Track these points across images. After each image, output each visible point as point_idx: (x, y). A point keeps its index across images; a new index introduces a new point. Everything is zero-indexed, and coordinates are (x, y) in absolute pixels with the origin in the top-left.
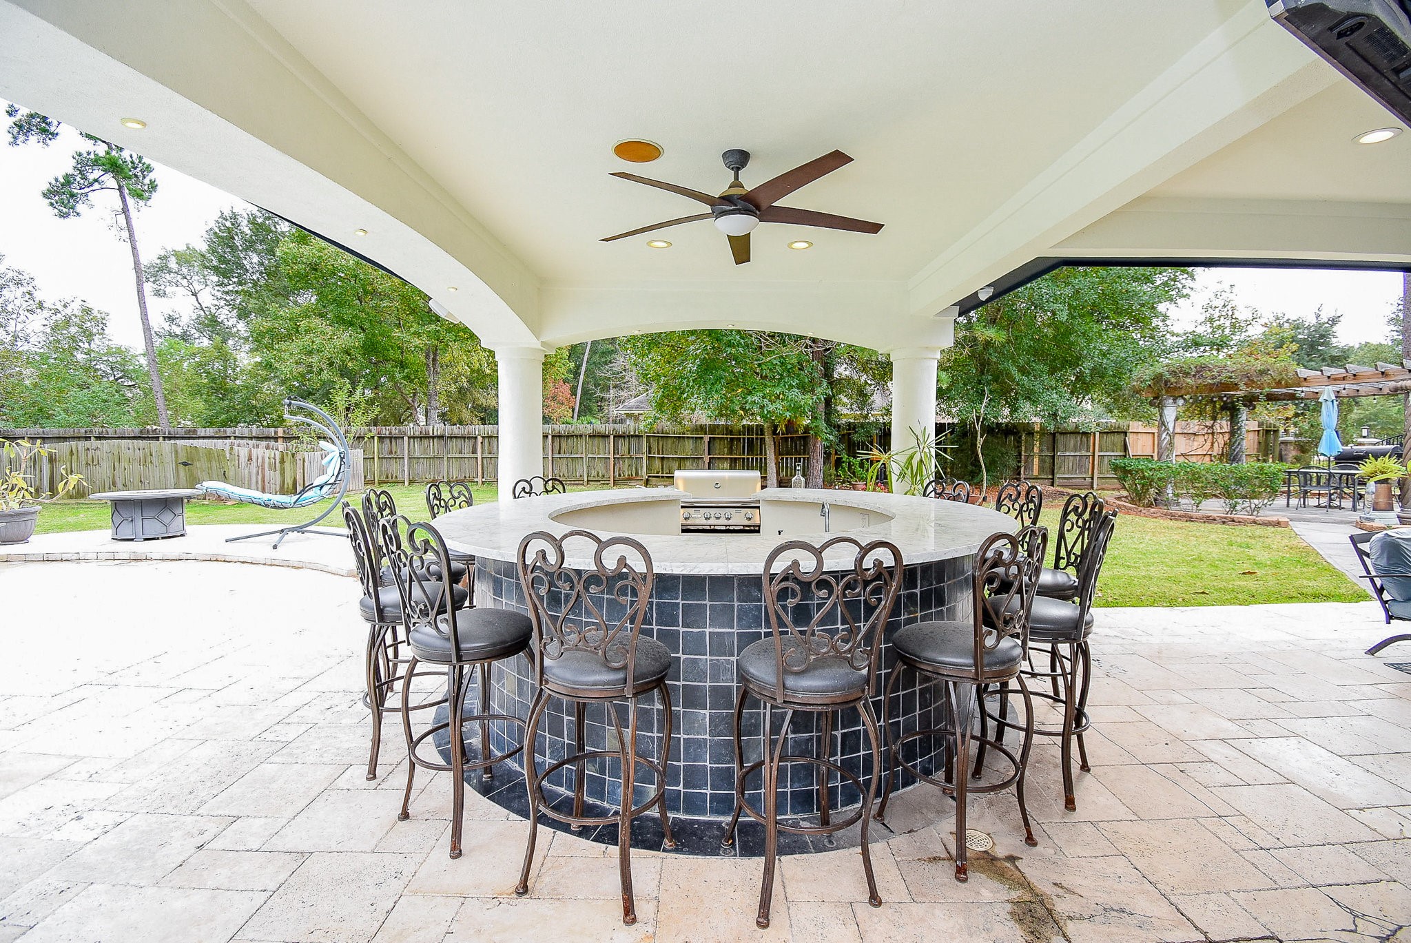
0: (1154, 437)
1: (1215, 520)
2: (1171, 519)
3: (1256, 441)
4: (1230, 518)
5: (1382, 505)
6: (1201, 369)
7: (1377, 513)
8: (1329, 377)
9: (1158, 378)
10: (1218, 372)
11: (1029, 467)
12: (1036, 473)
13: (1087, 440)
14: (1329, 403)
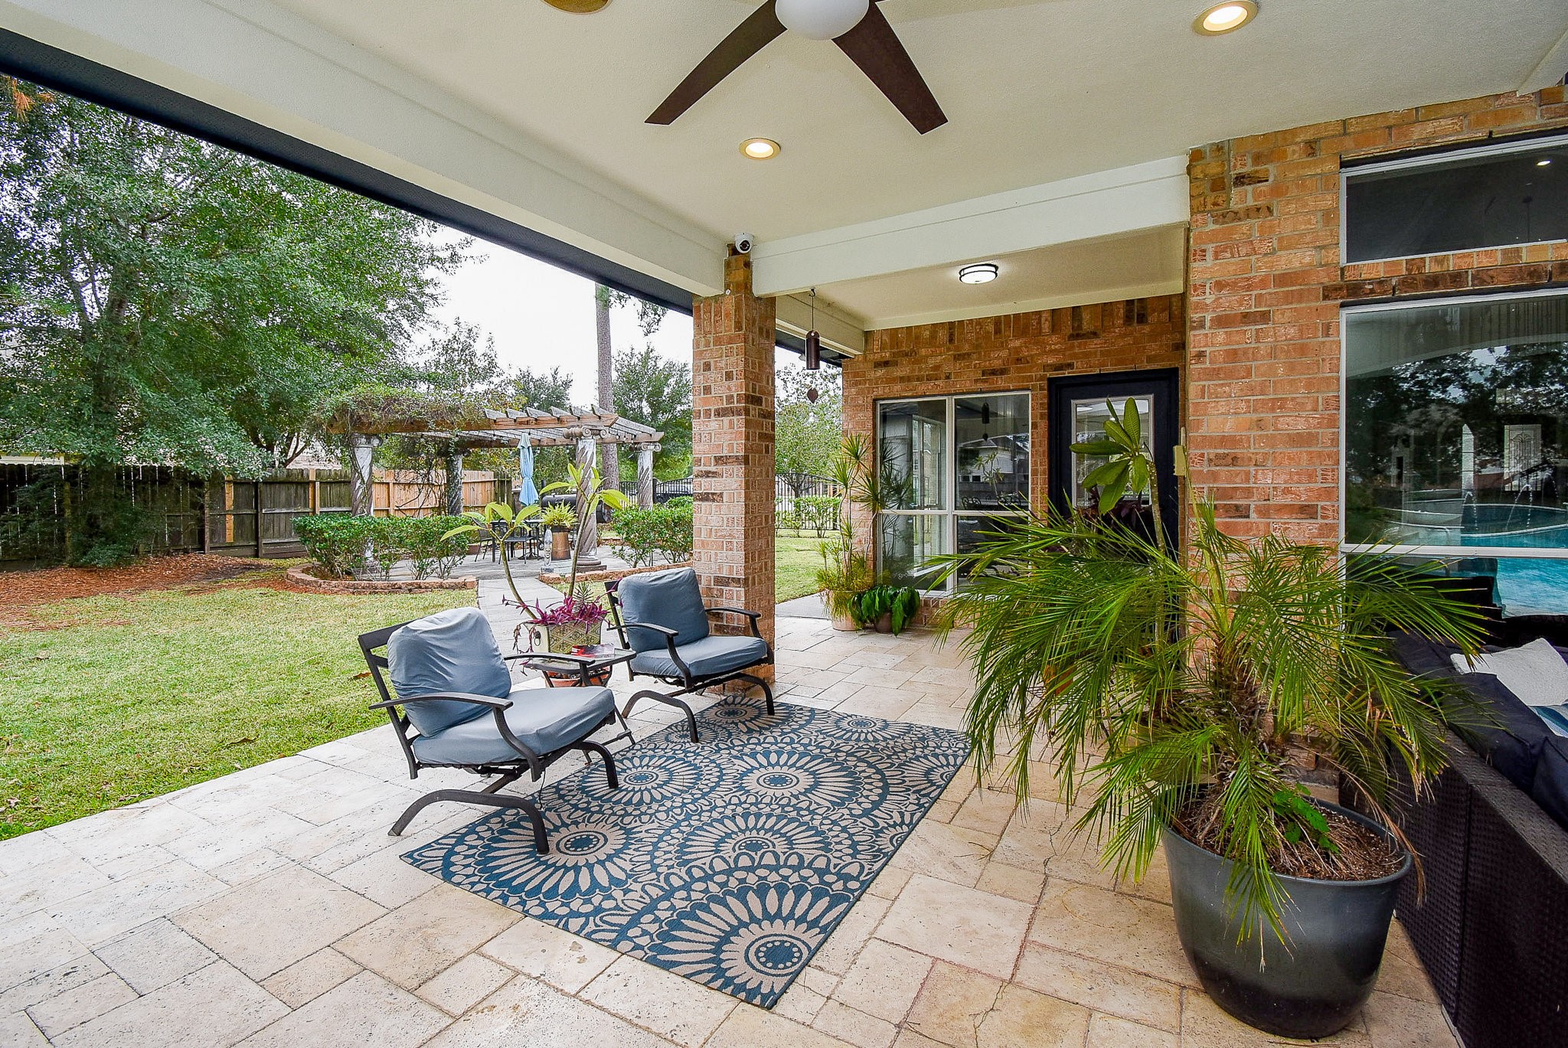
0: (389, 488)
1: (400, 588)
2: (353, 593)
3: (493, 492)
4: (417, 584)
5: (561, 554)
6: (391, 400)
7: (558, 563)
8: (515, 420)
9: (343, 409)
10: (408, 406)
11: (218, 531)
12: (230, 537)
13: (305, 492)
14: (526, 450)
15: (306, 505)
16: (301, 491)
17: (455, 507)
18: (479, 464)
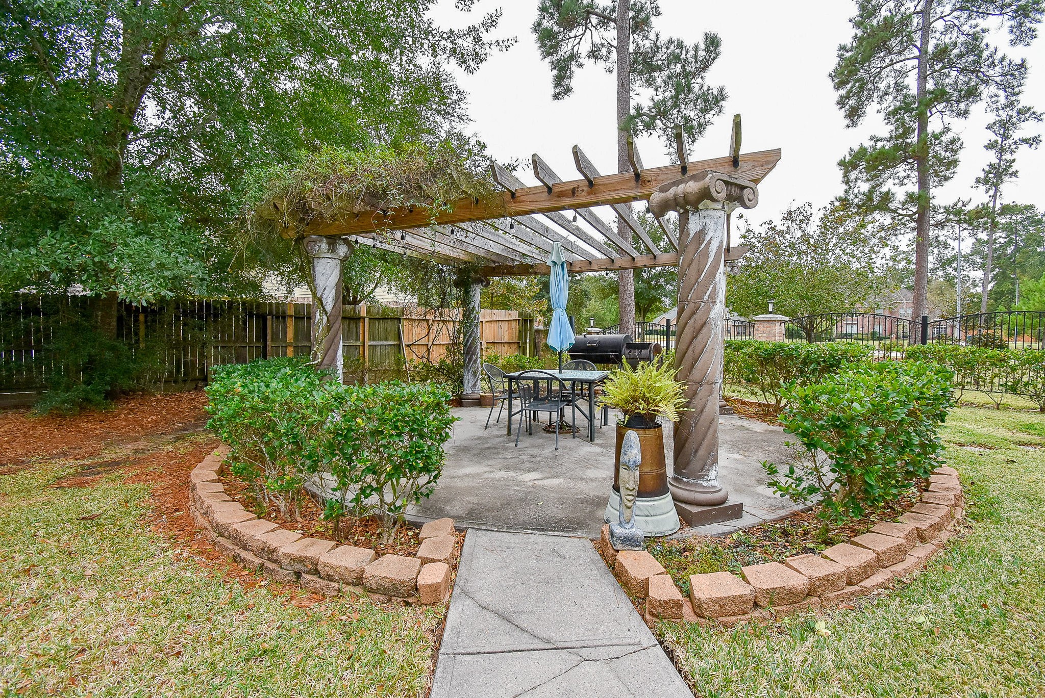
14: (559, 268)
15: (357, 339)
16: (353, 326)
17: (470, 347)
18: (508, 305)
